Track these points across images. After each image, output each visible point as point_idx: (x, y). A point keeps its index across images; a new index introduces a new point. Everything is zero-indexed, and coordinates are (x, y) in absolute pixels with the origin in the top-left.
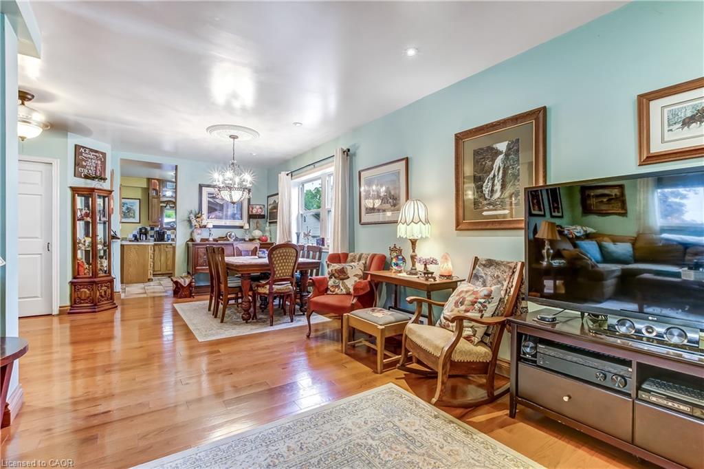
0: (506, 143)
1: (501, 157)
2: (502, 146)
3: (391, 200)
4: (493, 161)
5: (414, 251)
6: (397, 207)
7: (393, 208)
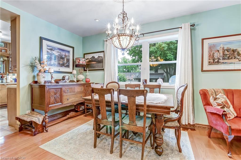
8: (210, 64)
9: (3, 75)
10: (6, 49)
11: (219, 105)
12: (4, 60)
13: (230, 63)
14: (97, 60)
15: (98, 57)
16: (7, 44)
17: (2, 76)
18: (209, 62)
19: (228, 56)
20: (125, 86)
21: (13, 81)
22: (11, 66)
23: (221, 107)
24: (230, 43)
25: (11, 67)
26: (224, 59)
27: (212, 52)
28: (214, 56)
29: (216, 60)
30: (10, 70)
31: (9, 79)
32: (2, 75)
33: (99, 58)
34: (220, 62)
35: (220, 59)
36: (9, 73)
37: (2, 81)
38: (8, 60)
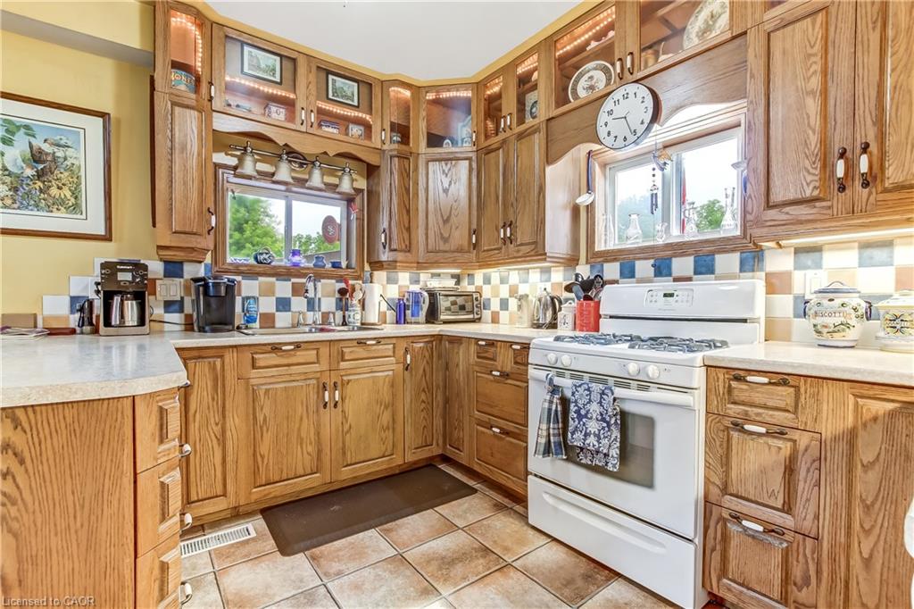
9: (351, 282)
10: (368, 117)
12: (354, 189)
16: (371, 85)
17: (343, 285)
21: (391, 315)
22: (385, 225)
25: (387, 231)
30: (384, 247)
31: (374, 305)
32: (346, 283)
36: (377, 265)
37: (344, 317)
38: (369, 192)
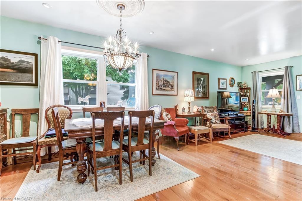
0: (203, 79)
1: (202, 81)
2: (202, 79)
3: (170, 86)
4: (201, 82)
5: (189, 106)
6: (173, 89)
7: (171, 90)
8: (157, 89)
11: (169, 119)
13: (167, 90)
14: (16, 67)
15: (18, 62)
18: (157, 88)
19: (166, 85)
20: (82, 111)
23: (170, 120)
24: (166, 76)
26: (164, 87)
27: (158, 81)
28: (159, 84)
29: (160, 87)
33: (21, 64)
34: (162, 89)
35: (162, 87)
